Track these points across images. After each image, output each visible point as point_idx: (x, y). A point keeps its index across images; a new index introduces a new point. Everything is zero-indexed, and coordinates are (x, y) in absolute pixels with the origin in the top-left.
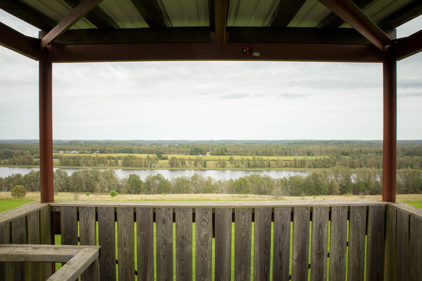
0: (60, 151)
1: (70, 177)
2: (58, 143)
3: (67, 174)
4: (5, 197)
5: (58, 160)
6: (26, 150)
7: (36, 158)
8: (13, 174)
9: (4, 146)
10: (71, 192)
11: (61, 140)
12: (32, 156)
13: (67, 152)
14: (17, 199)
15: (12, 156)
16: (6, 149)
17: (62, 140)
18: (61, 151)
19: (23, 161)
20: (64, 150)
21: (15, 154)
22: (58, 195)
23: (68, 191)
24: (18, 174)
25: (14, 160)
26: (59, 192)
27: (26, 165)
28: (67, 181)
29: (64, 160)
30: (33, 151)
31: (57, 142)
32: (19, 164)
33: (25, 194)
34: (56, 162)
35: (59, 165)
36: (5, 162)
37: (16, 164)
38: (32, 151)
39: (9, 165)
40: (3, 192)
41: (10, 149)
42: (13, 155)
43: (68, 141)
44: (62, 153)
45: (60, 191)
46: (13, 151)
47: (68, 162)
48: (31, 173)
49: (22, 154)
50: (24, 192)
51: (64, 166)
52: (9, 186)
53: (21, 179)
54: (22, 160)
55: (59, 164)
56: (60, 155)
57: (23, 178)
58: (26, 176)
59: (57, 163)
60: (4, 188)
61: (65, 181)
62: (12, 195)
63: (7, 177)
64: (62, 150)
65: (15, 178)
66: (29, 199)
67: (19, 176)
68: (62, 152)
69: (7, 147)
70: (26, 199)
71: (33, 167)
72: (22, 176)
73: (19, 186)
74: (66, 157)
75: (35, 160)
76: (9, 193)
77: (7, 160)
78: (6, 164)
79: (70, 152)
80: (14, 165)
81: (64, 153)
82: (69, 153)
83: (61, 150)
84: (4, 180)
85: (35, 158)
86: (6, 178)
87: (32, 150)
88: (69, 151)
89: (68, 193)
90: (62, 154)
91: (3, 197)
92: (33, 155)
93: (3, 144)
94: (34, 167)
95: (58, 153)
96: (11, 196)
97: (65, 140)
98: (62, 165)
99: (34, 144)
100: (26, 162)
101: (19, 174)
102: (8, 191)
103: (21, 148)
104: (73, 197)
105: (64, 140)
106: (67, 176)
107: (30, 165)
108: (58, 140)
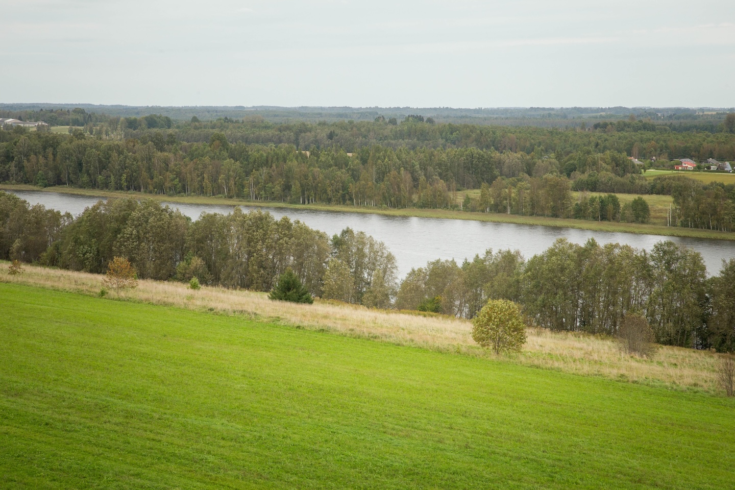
0: (683, 160)
1: (713, 280)
2: (675, 122)
3: (703, 269)
4: (455, 343)
5: (669, 199)
6: (546, 151)
7: (582, 190)
8: (489, 253)
9: (468, 136)
10: (719, 351)
11: (688, 110)
12: (564, 178)
13: (714, 164)
14: (493, 357)
15: (494, 178)
16: (474, 149)
17: (694, 111)
18: (688, 160)
19: (532, 199)
20: (701, 156)
21: (505, 170)
22: (656, 358)
23: (705, 346)
24: (509, 252)
25: (499, 195)
26: (665, 343)
27: (543, 215)
28: (702, 300)
29: (698, 201)
30: (571, 158)
31: (670, 117)
32: (517, 212)
33: (522, 340)
34: (661, 211)
35: (674, 224)
36: (468, 200)
37: (503, 210)
38: (566, 158)
39: (483, 211)
40: (453, 320)
41: (488, 147)
42: (496, 172)
43: (720, 114)
44: (690, 167)
45: (670, 343)
46: (496, 155)
47: (715, 212)
48: (552, 253)
49: (529, 170)
50: (517, 329)
51: (696, 226)
52: (476, 297)
53: (518, 274)
54: (526, 194)
55: (673, 217)
56: (679, 179)
57: (527, 271)
58: (536, 262)
59: (663, 215)
60: (457, 303)
61: (692, 299)
62: (477, 339)
63: (471, 261)
64: (691, 157)
65: (497, 267)
66: (536, 362)
67: (510, 259)
68: (689, 164)
69: (478, 142)
70: (523, 359)
71: (567, 228)
72: (522, 263)
73: (500, 303)
74: (705, 188)
75: (577, 196)
76: (468, 327)
77: (475, 194)
78: (473, 210)
79: (727, 163)
80: (499, 212)
81: (698, 168)
82: (721, 170)
83: (686, 153)
84: (460, 275)
85: (575, 189)
86: (466, 264)
87: (568, 153)
88: (721, 158)
89: (703, 352)
90: (690, 175)
91: (446, 343)
92: (569, 175)
93: (466, 126)
94: (573, 227)
95: (672, 168)
96: (472, 343)
97: (709, 110)
98: (684, 225)
99: (578, 130)
100: (543, 203)
101: (512, 252)
102: (471, 316)
103: (528, 145)
104: (714, 376)
105: (702, 110)
106: (704, 277)
107: (555, 216)
108: (678, 110)
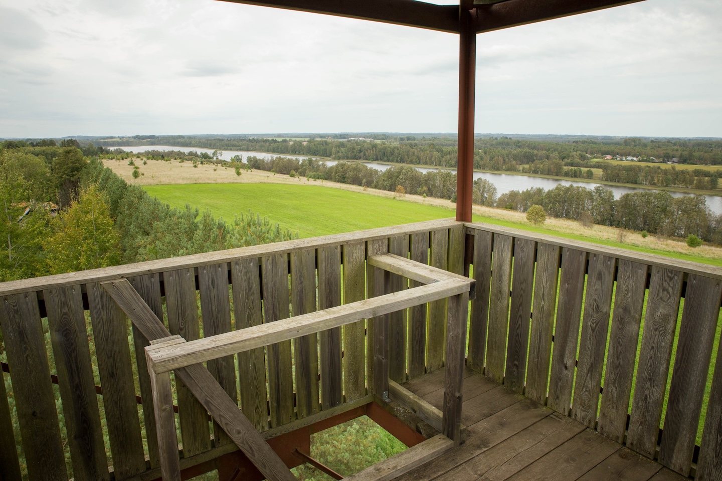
0: (607, 156)
1: (617, 201)
2: (604, 141)
3: (613, 196)
4: (519, 220)
5: (601, 170)
6: (554, 151)
7: (568, 166)
8: (532, 188)
9: (525, 145)
10: (616, 227)
11: (609, 136)
12: (561, 161)
13: (619, 157)
14: (534, 225)
15: (534, 160)
16: (526, 150)
17: (612, 137)
18: (609, 156)
19: (548, 169)
20: (614, 155)
21: (539, 157)
22: (593, 229)
23: (611, 225)
24: (539, 188)
25: (536, 167)
26: (596, 224)
27: (552, 175)
28: (612, 208)
29: (612, 171)
30: (564, 154)
31: (602, 139)
32: (542, 173)
33: (544, 219)
34: (597, 175)
35: (602, 180)
36: (524, 168)
37: (537, 173)
38: (562, 154)
39: (529, 173)
40: (518, 212)
41: (532, 149)
42: (535, 158)
43: (622, 138)
44: (609, 158)
45: (598, 224)
46: (535, 152)
47: (618, 175)
48: (557, 188)
49: (548, 158)
50: (543, 216)
51: (611, 181)
52: (526, 204)
53: (542, 196)
54: (546, 167)
55: (602, 177)
56: (605, 163)
57: (546, 195)
58: (549, 192)
59: (598, 176)
60: (519, 206)
61: (608, 207)
62: (528, 219)
63: (525, 191)
64: (610, 155)
65: (535, 194)
66: (550, 228)
67: (540, 191)
68: (609, 157)
69: (528, 146)
70: (545, 227)
71: (561, 180)
72: (544, 192)
73: (537, 206)
74: (615, 167)
75: (566, 168)
76: (525, 215)
77: (527, 166)
78: (525, 172)
79: (624, 157)
80: (536, 173)
81: (613, 159)
82: (621, 160)
83: (608, 153)
84: (521, 196)
85: (565, 165)
86: (523, 192)
87: (562, 152)
88: (622, 155)
89: (611, 227)
90: (609, 161)
91: (516, 220)
92: (563, 160)
93: (524, 141)
94: (563, 180)
95: (602, 158)
96: (526, 220)
97: (617, 137)
98: (606, 180)
99: (567, 143)
100: (552, 170)
101: (541, 188)
102: (524, 211)
103: (547, 148)
104: (616, 236)
105: (615, 137)
106: (613, 199)
107: (557, 175)
108: (606, 136)
